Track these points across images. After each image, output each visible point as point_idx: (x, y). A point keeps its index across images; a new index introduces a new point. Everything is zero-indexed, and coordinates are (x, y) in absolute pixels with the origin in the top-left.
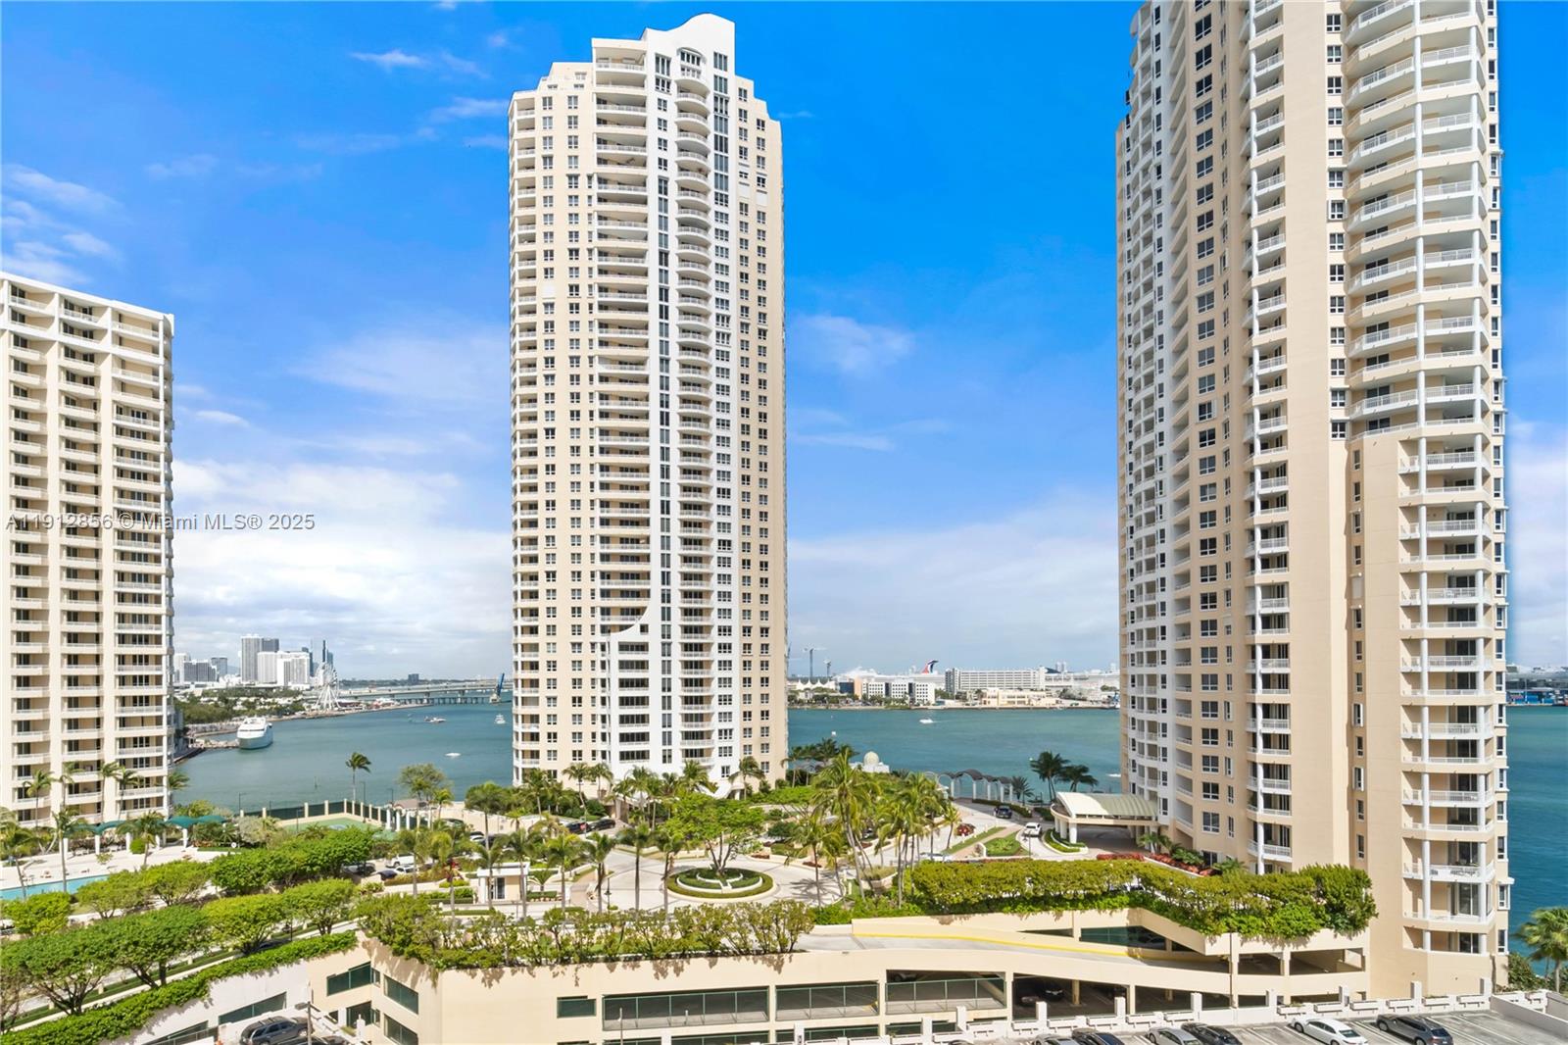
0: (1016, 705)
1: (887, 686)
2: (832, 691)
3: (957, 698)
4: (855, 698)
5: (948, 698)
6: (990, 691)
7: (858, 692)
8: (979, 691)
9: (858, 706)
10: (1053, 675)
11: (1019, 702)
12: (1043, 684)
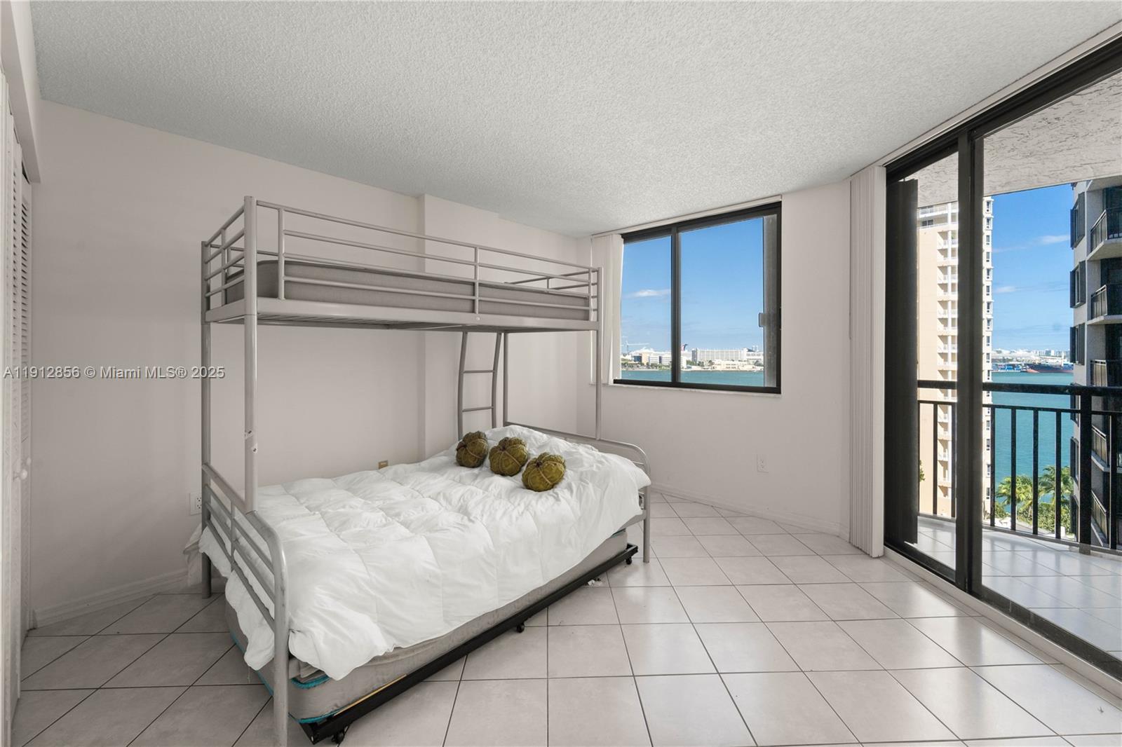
0: (731, 369)
1: (660, 358)
2: (630, 361)
3: (699, 365)
4: (642, 364)
5: (694, 365)
6: (716, 362)
7: (644, 361)
8: (710, 361)
9: (644, 369)
10: (751, 353)
11: (733, 368)
12: (745, 358)
